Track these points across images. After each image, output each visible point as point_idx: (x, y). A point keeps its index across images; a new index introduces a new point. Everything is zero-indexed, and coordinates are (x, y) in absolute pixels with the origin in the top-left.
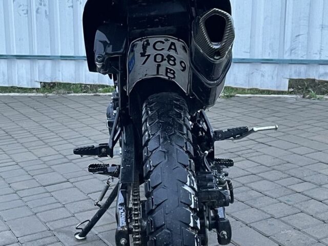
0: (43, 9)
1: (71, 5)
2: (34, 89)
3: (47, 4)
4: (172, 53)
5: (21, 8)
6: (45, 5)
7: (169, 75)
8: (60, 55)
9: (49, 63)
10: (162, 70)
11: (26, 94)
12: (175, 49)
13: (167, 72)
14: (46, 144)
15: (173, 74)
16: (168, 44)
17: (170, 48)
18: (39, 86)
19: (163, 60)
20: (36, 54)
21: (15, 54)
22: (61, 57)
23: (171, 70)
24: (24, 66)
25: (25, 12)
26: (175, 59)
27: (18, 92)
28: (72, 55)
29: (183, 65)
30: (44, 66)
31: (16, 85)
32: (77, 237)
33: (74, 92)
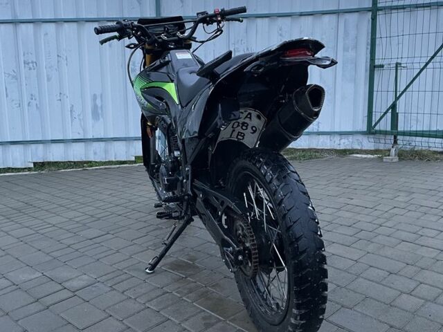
0: (34, 102)
1: (59, 98)
2: (25, 168)
3: (38, 99)
4: (247, 120)
5: (14, 102)
6: (35, 99)
7: (239, 137)
8: (50, 139)
9: (41, 146)
10: (235, 134)
11: (20, 173)
12: (250, 118)
13: (238, 135)
14: (68, 208)
15: (243, 136)
16: (246, 114)
17: (246, 117)
18: (32, 166)
19: (238, 126)
20: (29, 140)
21: (9, 140)
22: (52, 140)
23: (242, 133)
24: (18, 150)
25: (18, 105)
26: (248, 125)
27: (13, 172)
28: (62, 138)
29: (254, 129)
30: (36, 149)
31: (11, 166)
32: (147, 271)
33: (64, 169)
